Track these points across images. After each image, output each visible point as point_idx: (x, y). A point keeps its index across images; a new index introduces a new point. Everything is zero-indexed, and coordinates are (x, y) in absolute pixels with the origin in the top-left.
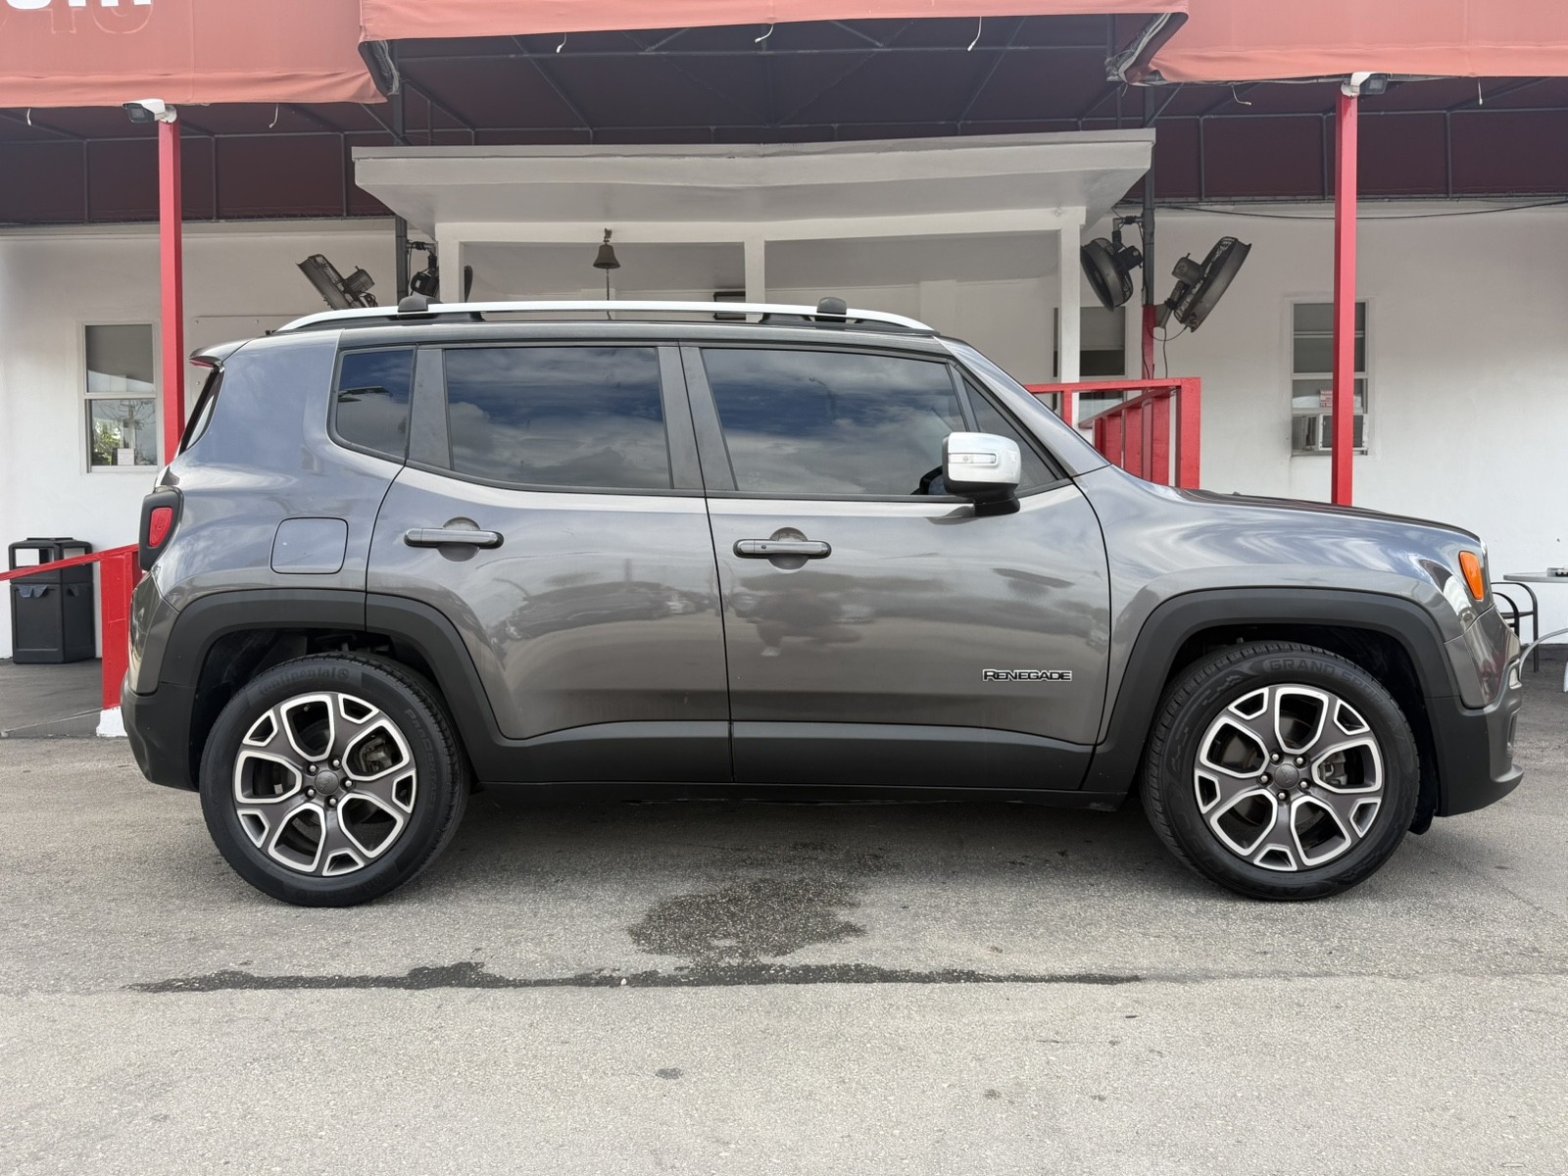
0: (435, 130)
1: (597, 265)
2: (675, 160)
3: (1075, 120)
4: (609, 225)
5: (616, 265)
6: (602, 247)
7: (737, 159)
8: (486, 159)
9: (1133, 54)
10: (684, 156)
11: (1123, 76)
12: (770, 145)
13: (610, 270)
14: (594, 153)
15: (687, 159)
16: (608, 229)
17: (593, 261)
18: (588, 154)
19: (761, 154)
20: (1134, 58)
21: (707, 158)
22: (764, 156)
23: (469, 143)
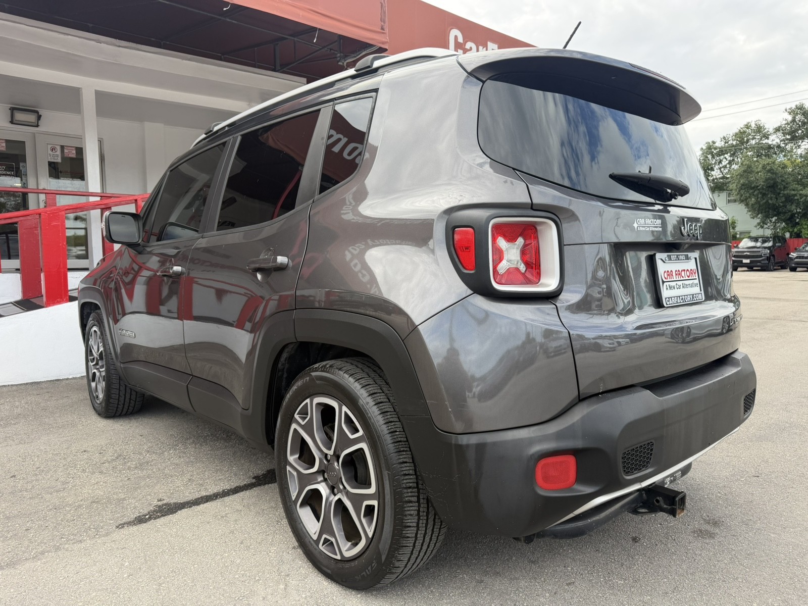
2: (62, 36)
3: (220, 55)
7: (102, 44)
9: (355, 57)
10: (52, 31)
11: (345, 64)
12: (123, 42)
15: (70, 37)
20: (355, 59)
21: (82, 39)
22: (119, 46)
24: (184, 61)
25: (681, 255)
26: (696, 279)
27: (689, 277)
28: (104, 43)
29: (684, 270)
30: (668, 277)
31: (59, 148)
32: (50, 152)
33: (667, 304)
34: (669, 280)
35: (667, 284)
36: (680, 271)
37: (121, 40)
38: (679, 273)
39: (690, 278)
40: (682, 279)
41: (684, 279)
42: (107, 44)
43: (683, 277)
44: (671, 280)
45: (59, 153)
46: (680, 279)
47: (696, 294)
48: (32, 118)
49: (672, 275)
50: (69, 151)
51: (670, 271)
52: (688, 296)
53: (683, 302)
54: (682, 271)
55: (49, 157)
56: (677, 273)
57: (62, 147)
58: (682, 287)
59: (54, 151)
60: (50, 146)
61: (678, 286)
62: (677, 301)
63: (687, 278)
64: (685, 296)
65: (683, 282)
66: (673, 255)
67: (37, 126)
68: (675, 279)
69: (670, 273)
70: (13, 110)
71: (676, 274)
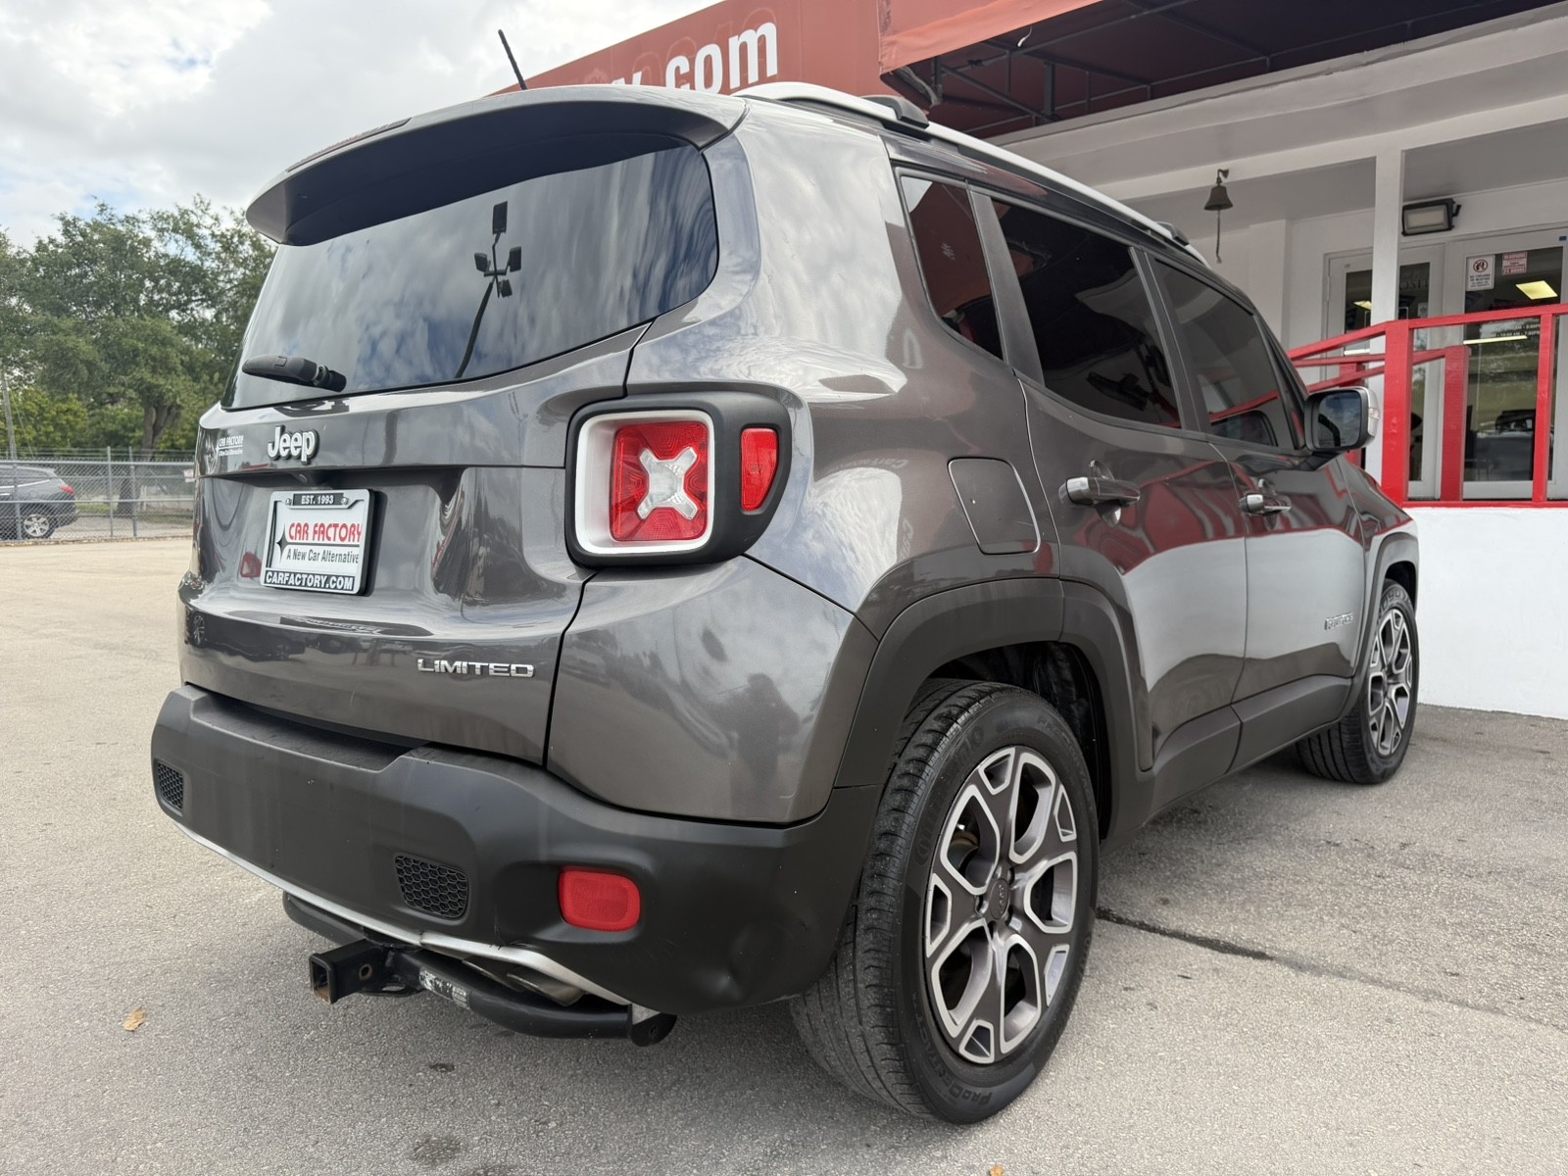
0: (1092, 99)
1: (1209, 207)
2: (1268, 90)
4: (1224, 166)
5: (1228, 205)
6: (1214, 189)
7: (1335, 75)
8: (1085, 129)
12: (1376, 50)
13: (1222, 211)
14: (1184, 101)
15: (1281, 86)
16: (1223, 168)
17: (1204, 204)
18: (1177, 103)
19: (1364, 62)
21: (1303, 80)
22: (1368, 64)
23: (1145, 99)
24: (1521, 30)
25: (325, 495)
26: (358, 546)
27: (342, 539)
28: (1337, 70)
29: (336, 526)
30: (298, 535)
31: (1491, 261)
32: (1472, 272)
33: (265, 582)
34: (297, 541)
35: (293, 547)
36: (326, 526)
37: (1373, 48)
38: (321, 530)
39: (346, 542)
40: (326, 541)
41: (332, 542)
42: (1343, 70)
43: (329, 539)
44: (301, 541)
45: (1490, 270)
46: (321, 542)
47: (337, 577)
48: (1437, 216)
49: (307, 533)
50: (1514, 261)
51: (302, 526)
52: (318, 577)
53: (300, 585)
54: (330, 526)
55: (1470, 283)
56: (317, 529)
57: (1499, 258)
58: (320, 557)
59: (1481, 269)
60: (1472, 262)
61: (312, 555)
62: (287, 581)
63: (338, 541)
64: (308, 574)
65: (326, 548)
66: (306, 495)
67: (1450, 227)
68: (310, 541)
69: (302, 529)
70: (1405, 208)
71: (315, 532)
